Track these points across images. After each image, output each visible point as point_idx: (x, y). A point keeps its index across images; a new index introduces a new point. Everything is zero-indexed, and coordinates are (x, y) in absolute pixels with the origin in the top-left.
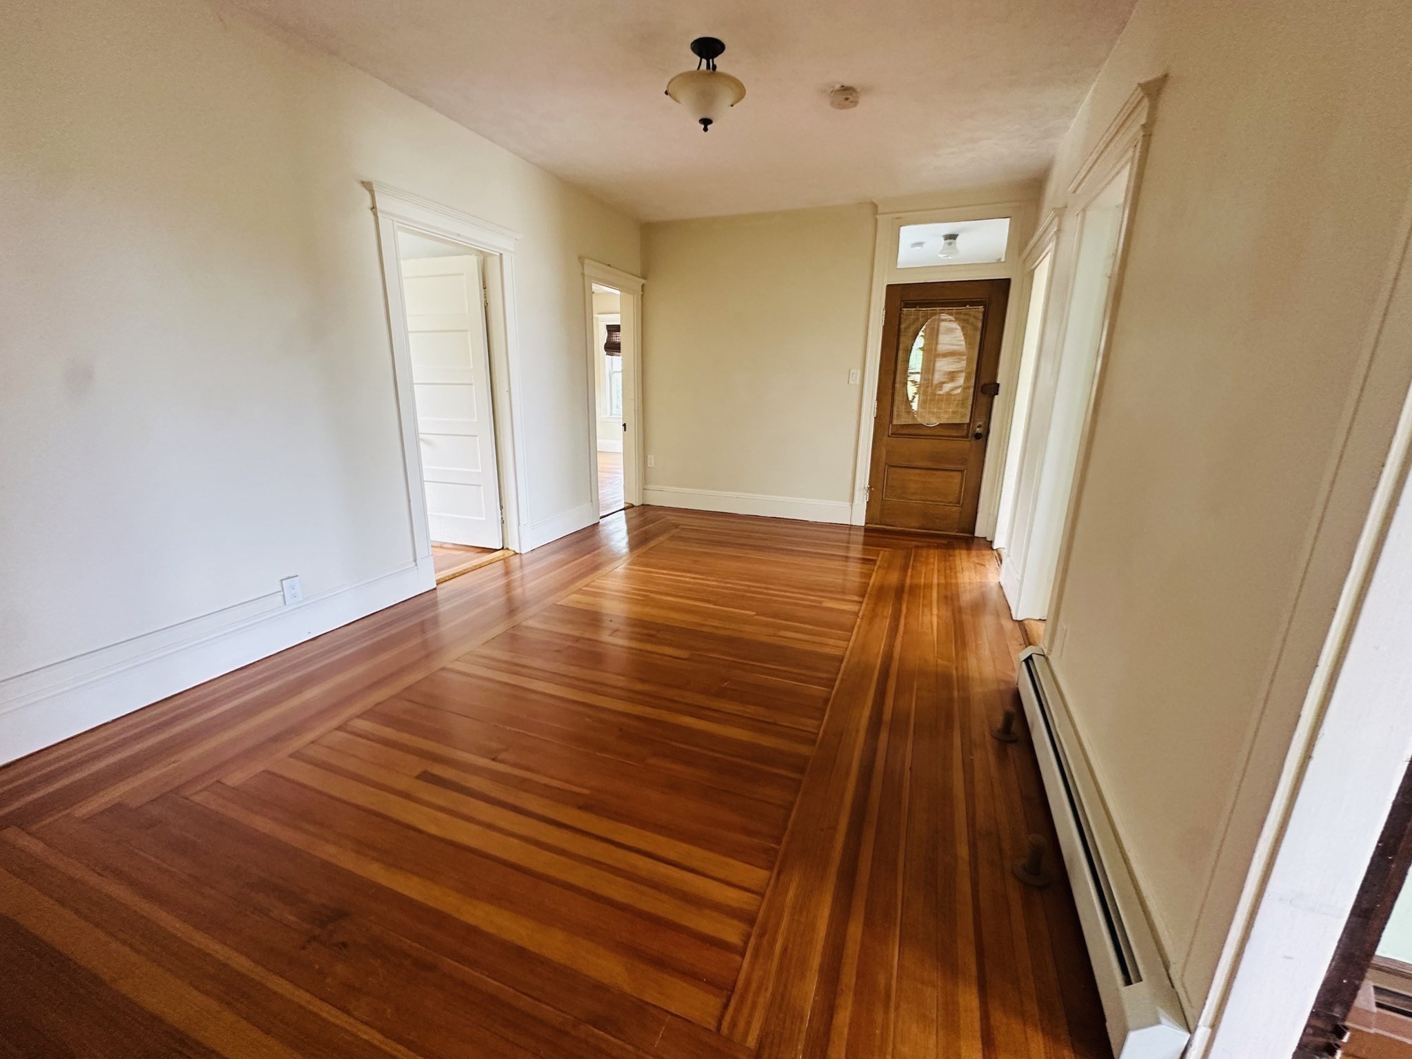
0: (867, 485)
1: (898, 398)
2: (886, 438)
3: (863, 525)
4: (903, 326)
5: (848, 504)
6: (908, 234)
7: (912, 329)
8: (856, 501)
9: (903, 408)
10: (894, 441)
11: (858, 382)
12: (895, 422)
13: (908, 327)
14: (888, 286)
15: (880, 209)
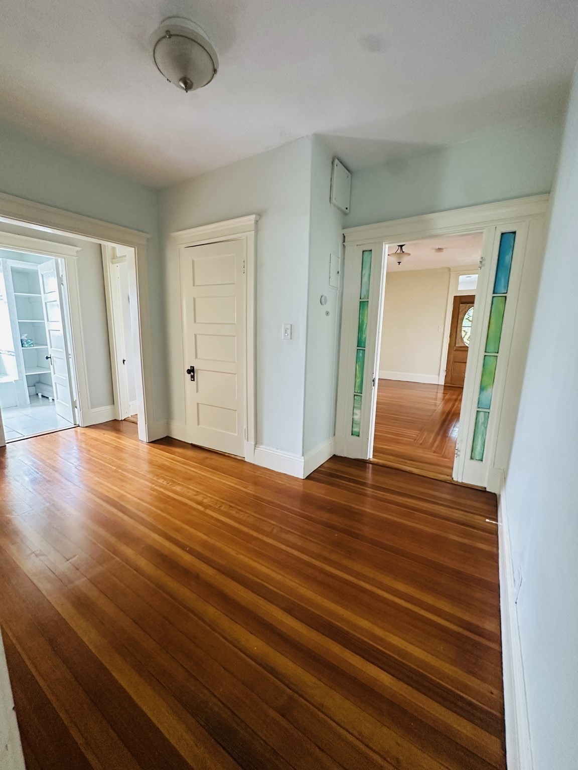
0: (445, 369)
1: (458, 337)
2: (453, 352)
3: (443, 384)
4: (460, 310)
5: (437, 376)
6: (462, 278)
7: (463, 312)
8: (441, 375)
9: (460, 340)
10: (457, 352)
11: (442, 331)
12: (457, 345)
13: (462, 311)
14: (455, 297)
15: (452, 270)
